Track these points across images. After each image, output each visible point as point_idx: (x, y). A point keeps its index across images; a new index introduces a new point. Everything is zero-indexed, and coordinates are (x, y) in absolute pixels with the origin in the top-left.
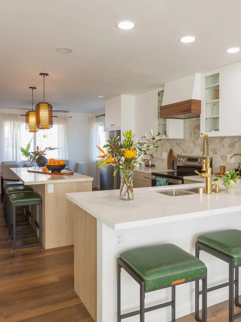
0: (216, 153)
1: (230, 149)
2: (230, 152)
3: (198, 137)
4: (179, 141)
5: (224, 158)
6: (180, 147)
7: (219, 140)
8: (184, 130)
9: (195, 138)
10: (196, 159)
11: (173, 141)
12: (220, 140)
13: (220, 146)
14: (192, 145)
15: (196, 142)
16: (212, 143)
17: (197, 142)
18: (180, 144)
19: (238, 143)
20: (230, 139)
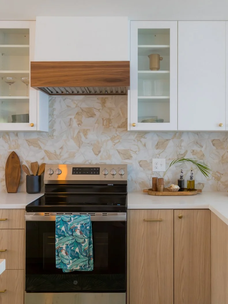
0: (129, 157)
1: (158, 151)
2: (158, 156)
3: (88, 130)
4: (34, 137)
5: (145, 165)
6: (40, 148)
7: (136, 135)
8: (50, 115)
9: (79, 132)
10: (96, 168)
11: (17, 135)
12: (136, 137)
13: (137, 145)
14: (72, 143)
15: (83, 139)
16: (121, 140)
17: (87, 138)
18: (39, 142)
19: (171, 141)
20: (157, 135)
